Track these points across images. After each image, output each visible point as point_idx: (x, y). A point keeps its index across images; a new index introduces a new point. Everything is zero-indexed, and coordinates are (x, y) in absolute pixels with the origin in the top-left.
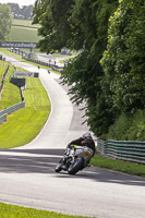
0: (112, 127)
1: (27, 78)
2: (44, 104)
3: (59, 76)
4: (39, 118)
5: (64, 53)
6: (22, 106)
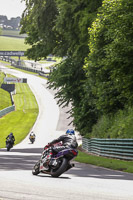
0: (95, 127)
1: (16, 83)
2: (32, 107)
3: (46, 81)
4: (28, 120)
5: (50, 60)
6: (13, 109)
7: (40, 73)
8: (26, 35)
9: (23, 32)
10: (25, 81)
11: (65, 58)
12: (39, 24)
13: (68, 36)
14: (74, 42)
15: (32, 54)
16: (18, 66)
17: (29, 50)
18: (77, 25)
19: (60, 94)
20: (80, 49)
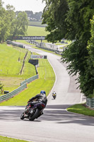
1: (39, 59)
2: (51, 76)
3: (60, 57)
4: (48, 85)
5: (63, 42)
6: (37, 77)
7: (57, 52)
8: (46, 25)
9: (44, 23)
10: (45, 57)
11: (73, 41)
12: (56, 17)
13: (76, 25)
14: (80, 29)
15: (50, 38)
16: (41, 47)
17: (49, 36)
18: (82, 18)
19: (70, 66)
20: (84, 34)
